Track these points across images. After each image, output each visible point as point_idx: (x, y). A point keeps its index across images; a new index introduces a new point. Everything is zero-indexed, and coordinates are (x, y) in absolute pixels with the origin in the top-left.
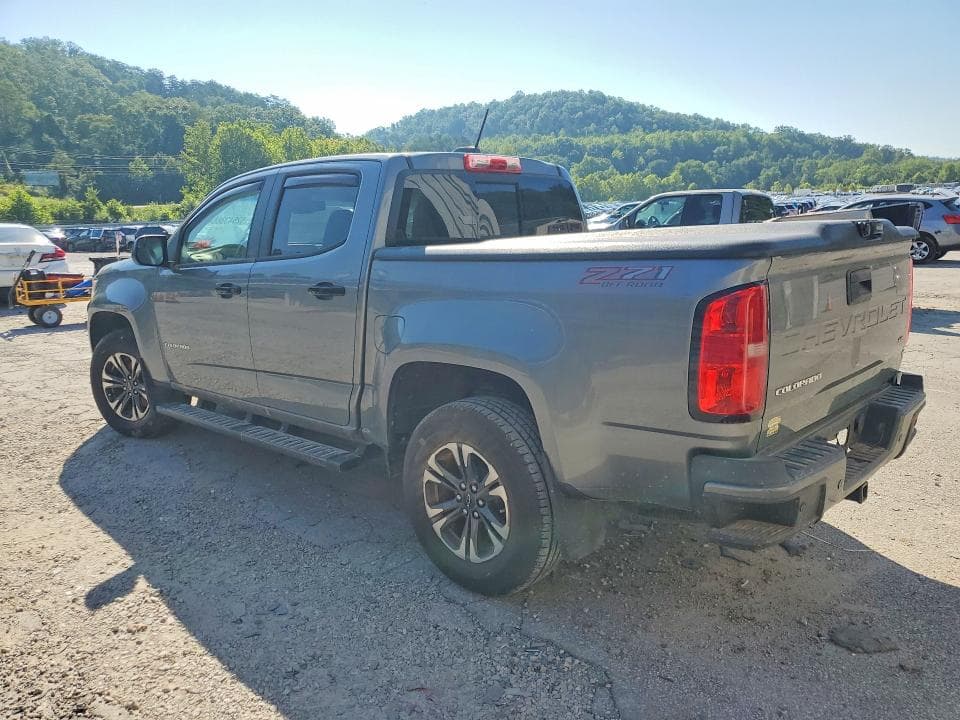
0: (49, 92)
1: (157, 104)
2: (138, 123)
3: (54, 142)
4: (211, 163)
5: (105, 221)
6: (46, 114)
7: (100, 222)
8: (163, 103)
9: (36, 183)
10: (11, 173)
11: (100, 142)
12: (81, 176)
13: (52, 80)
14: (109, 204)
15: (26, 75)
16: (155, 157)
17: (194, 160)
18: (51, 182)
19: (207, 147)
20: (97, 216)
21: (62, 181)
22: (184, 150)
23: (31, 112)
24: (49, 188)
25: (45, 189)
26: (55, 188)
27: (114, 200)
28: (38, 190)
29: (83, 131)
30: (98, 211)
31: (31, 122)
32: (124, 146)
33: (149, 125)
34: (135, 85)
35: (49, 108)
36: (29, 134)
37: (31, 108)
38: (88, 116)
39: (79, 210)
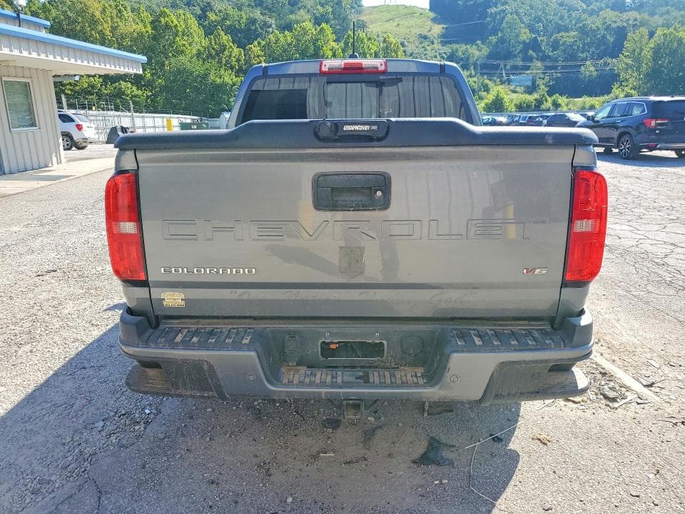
0: (540, 21)
1: (614, 19)
2: (595, 36)
3: (534, 55)
4: (642, 62)
5: (548, 110)
6: (534, 36)
7: (544, 110)
8: (619, 17)
9: (518, 84)
10: (505, 78)
11: (564, 53)
12: (546, 78)
13: (544, 11)
14: (554, 97)
15: (528, 10)
16: (602, 61)
17: (629, 61)
18: (526, 84)
19: (642, 50)
20: (543, 107)
21: (534, 82)
22: (623, 54)
23: (525, 35)
24: (525, 87)
25: (522, 88)
26: (528, 87)
27: (558, 95)
28: (518, 89)
29: (555, 46)
30: (545, 103)
31: (524, 42)
32: (580, 54)
33: (604, 37)
34: (603, 6)
35: (537, 32)
36: (521, 51)
37: (525, 33)
38: (560, 34)
39: (532, 102)
